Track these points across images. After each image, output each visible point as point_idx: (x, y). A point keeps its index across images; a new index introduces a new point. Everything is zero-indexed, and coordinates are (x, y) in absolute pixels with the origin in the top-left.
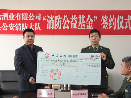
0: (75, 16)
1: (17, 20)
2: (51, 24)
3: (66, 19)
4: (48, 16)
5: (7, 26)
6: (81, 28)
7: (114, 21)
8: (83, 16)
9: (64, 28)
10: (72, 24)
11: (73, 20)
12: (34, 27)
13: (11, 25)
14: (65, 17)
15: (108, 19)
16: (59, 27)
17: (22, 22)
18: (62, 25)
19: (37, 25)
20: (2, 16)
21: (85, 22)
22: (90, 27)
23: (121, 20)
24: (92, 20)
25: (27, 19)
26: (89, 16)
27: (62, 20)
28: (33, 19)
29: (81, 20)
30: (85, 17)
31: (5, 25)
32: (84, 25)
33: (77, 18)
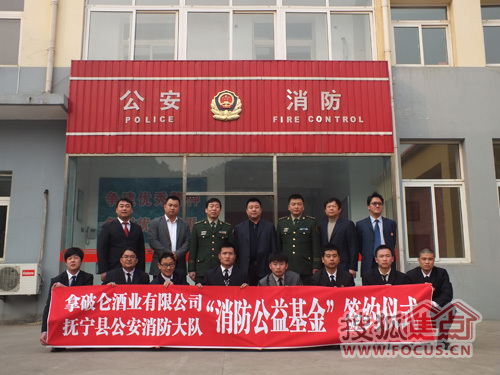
0: (282, 300)
1: (147, 309)
2: (227, 320)
3: (261, 309)
4: (219, 302)
5: (123, 326)
6: (298, 330)
7: (375, 309)
8: (301, 300)
9: (257, 330)
10: (275, 320)
11: (277, 311)
12: (186, 328)
13: (133, 323)
14: (258, 303)
15: (361, 307)
16: (245, 327)
17: (158, 314)
18: (253, 325)
19: (194, 324)
20: (112, 302)
21: (305, 316)
22: (317, 326)
23: (392, 308)
24: (321, 311)
25: (170, 309)
26: (315, 301)
27: (251, 311)
28: (184, 308)
29: (298, 310)
30: (305, 303)
31: (118, 322)
32: (304, 323)
33: (286, 306)
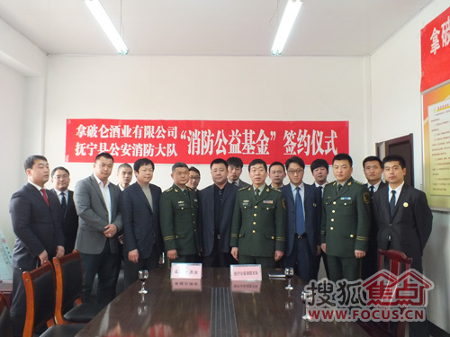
0: (237, 131)
1: (136, 137)
2: (196, 145)
3: (221, 137)
4: (190, 132)
5: (118, 149)
6: (248, 153)
7: (306, 139)
8: (251, 131)
9: (218, 152)
10: (231, 145)
11: (233, 139)
12: (165, 151)
13: (126, 147)
14: (219, 132)
15: (296, 136)
16: (209, 150)
17: (144, 141)
18: (215, 148)
19: (171, 148)
20: (110, 131)
21: (254, 143)
22: (263, 151)
23: (319, 138)
24: (267, 139)
25: (153, 137)
26: (262, 132)
27: (214, 139)
28: (164, 137)
29: (249, 138)
30: (254, 133)
31: (114, 146)
32: (253, 148)
33: (240, 135)
